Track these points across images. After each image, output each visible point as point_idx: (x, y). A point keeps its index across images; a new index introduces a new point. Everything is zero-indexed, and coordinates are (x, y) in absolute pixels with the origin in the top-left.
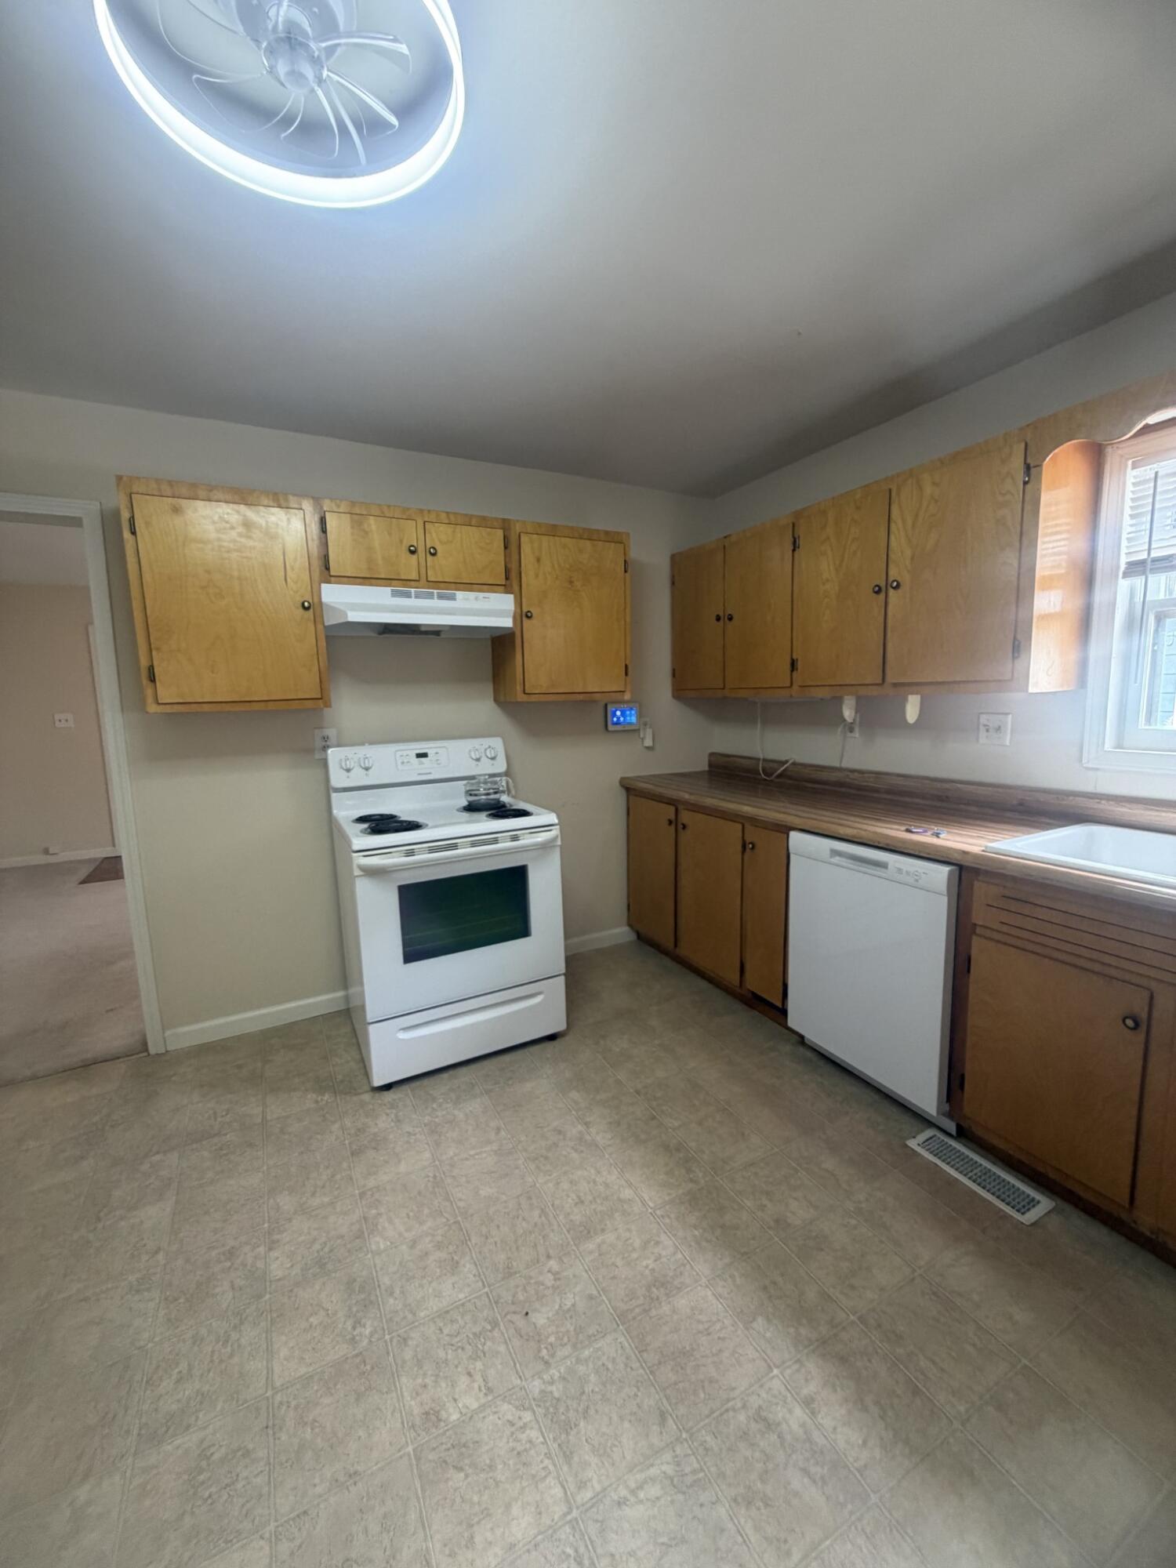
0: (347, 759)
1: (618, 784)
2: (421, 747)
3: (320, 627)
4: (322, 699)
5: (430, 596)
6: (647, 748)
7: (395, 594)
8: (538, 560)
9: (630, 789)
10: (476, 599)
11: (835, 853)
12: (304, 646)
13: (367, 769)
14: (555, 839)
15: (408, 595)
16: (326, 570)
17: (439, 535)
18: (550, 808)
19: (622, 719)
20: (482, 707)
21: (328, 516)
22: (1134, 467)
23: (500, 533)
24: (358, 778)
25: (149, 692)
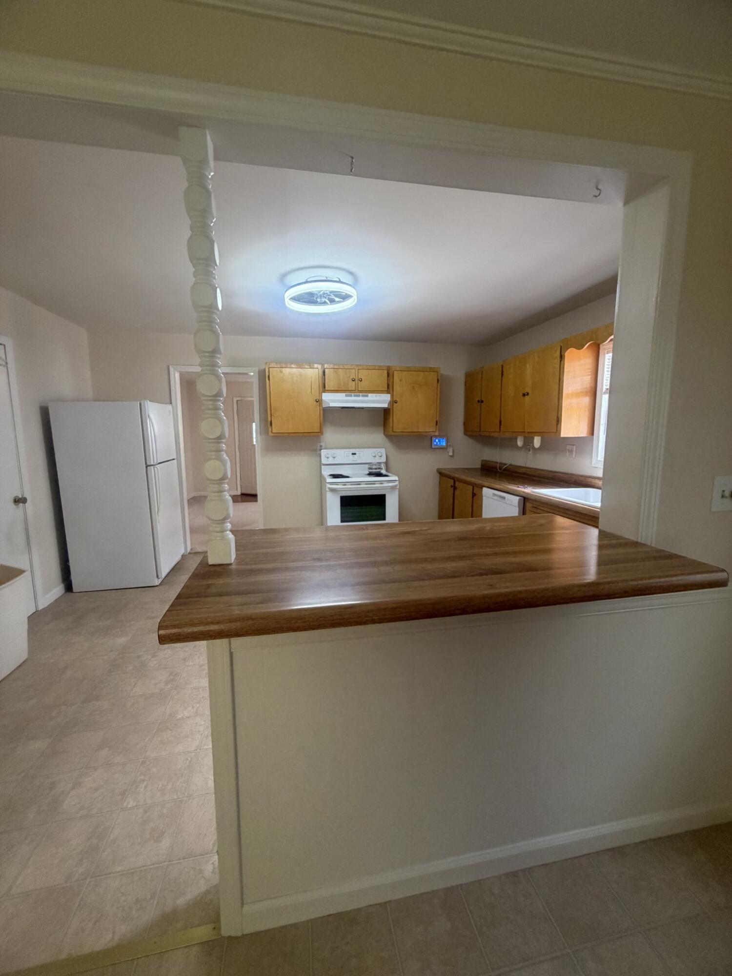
0: (327, 454)
1: (436, 471)
2: (354, 451)
3: (321, 408)
4: (321, 432)
5: (359, 396)
6: (451, 456)
7: (346, 396)
8: (401, 380)
9: (441, 474)
10: (376, 396)
11: (494, 495)
12: (316, 415)
13: (334, 458)
14: (397, 486)
15: (351, 396)
16: (324, 388)
17: (363, 374)
18: (396, 475)
19: (438, 443)
20: (378, 436)
21: (326, 370)
22: (607, 353)
23: (386, 372)
24: (331, 461)
25: (270, 429)
